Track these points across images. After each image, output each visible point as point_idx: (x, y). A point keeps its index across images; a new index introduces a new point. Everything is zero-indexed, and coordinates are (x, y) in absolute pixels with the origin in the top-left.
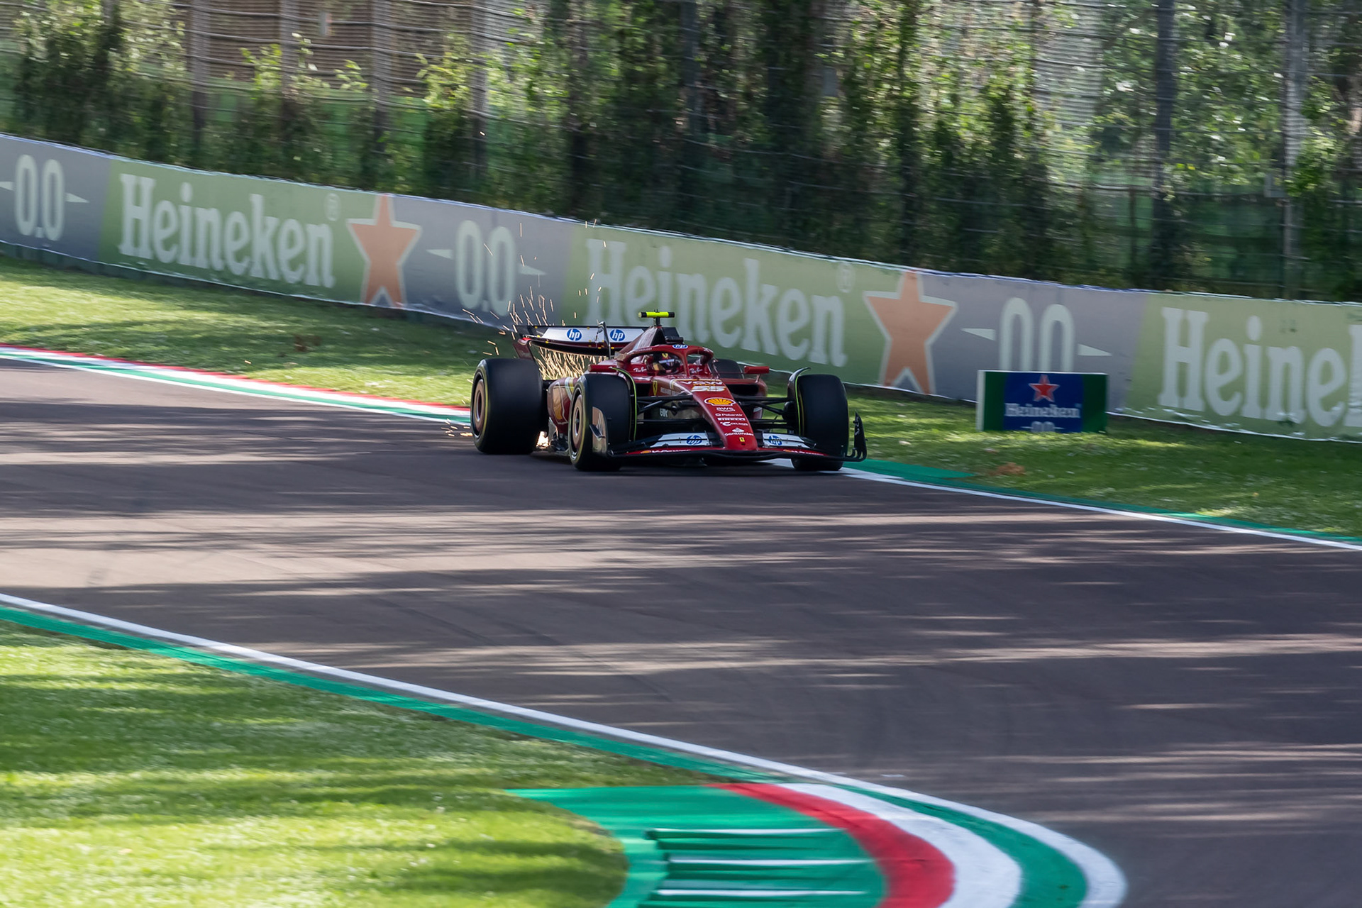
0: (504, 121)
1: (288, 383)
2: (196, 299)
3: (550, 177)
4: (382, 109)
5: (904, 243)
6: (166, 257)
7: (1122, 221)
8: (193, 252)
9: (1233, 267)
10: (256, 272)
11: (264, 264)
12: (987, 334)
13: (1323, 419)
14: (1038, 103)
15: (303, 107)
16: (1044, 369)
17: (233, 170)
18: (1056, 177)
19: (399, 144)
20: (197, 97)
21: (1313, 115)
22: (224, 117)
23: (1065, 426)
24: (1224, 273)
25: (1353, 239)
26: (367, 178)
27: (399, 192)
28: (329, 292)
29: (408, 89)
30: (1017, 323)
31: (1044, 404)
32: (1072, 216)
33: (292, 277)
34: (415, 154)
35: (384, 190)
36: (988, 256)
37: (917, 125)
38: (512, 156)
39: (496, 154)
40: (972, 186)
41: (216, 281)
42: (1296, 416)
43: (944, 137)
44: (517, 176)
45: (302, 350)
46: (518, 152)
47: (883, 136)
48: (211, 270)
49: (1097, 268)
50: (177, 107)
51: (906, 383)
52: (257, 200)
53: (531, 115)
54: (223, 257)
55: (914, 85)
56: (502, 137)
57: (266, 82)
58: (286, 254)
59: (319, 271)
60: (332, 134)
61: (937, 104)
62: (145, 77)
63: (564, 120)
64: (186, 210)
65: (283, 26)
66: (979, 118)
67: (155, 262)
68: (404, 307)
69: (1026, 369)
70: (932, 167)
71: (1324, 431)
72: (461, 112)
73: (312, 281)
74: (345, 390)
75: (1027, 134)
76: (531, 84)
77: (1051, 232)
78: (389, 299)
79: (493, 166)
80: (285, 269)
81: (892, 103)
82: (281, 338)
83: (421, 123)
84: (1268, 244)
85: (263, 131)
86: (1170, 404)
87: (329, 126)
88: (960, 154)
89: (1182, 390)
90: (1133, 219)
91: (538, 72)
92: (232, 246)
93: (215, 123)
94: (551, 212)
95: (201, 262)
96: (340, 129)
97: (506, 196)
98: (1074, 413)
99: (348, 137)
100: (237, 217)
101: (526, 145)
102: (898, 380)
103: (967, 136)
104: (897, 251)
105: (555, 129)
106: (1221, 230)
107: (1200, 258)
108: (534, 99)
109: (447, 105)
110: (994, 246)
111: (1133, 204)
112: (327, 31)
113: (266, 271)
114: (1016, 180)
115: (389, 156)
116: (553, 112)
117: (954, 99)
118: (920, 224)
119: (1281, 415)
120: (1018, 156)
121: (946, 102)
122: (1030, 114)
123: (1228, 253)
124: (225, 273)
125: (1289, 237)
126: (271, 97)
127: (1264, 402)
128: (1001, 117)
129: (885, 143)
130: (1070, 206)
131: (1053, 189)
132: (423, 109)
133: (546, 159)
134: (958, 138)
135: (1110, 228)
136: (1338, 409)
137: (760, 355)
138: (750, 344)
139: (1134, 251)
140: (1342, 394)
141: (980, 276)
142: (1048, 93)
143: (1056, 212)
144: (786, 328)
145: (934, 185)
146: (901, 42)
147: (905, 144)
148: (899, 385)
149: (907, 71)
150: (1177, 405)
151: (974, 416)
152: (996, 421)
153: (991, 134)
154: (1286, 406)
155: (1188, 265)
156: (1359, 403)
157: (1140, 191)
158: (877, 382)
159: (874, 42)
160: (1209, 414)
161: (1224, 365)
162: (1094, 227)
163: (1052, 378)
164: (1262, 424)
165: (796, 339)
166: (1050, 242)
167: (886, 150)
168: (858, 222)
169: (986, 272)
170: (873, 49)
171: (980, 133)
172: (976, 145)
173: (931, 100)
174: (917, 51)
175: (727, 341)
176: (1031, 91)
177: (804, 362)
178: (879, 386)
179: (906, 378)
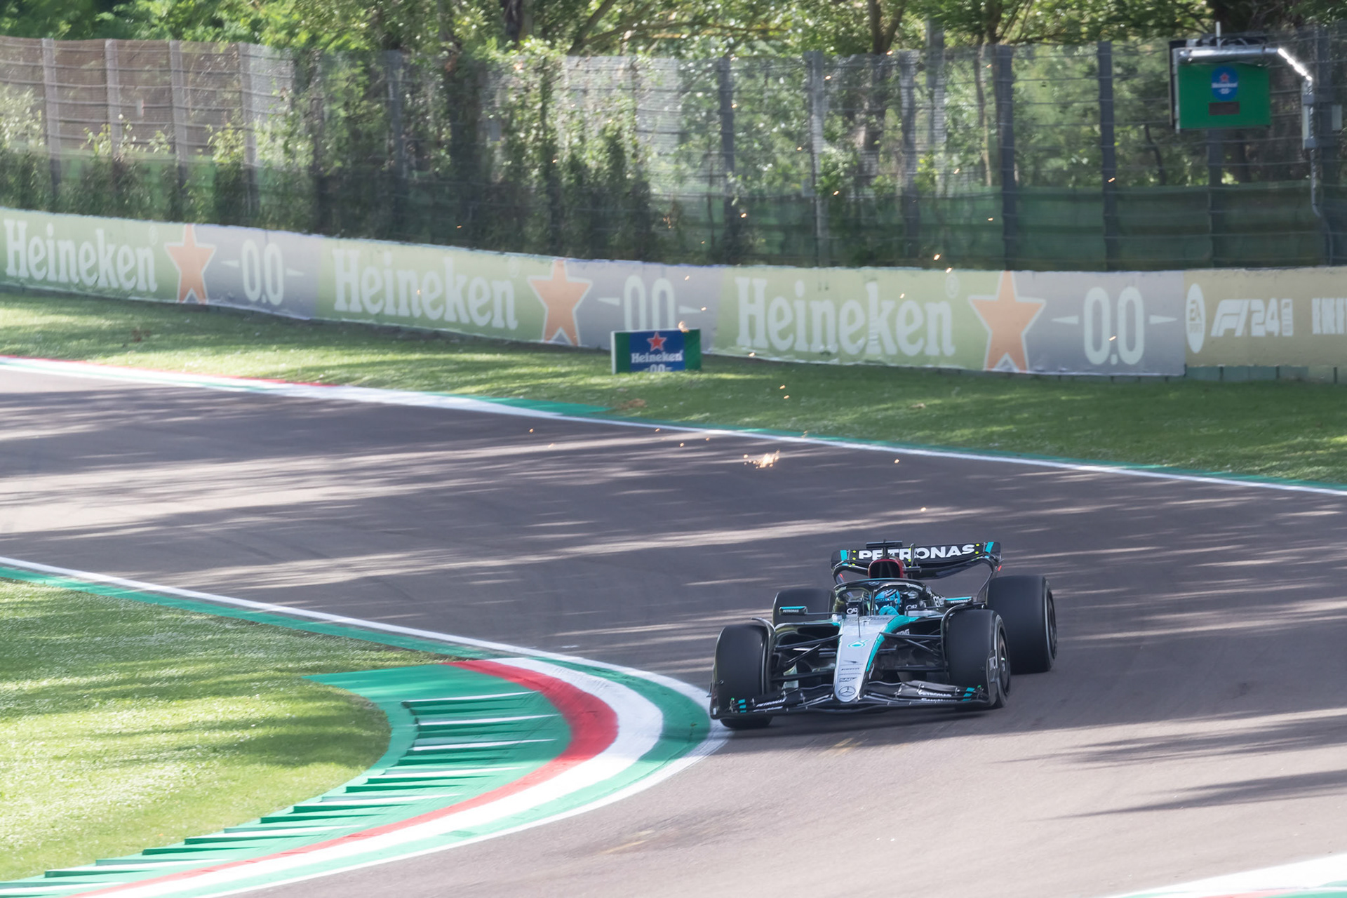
0: (269, 169)
1: (130, 366)
2: (62, 306)
3: (302, 205)
4: (183, 165)
5: (552, 241)
6: (39, 276)
7: (703, 218)
8: (57, 271)
9: (783, 246)
10: (102, 283)
11: (107, 277)
12: (615, 301)
13: (851, 349)
14: (641, 139)
15: (129, 166)
16: (656, 327)
17: (82, 212)
18: (655, 190)
19: (196, 189)
20: (53, 162)
21: (831, 138)
22: (73, 174)
23: (674, 366)
24: (777, 251)
25: (863, 223)
26: (176, 214)
27: (199, 222)
28: (155, 295)
29: (200, 150)
30: (635, 294)
31: (657, 352)
32: (668, 216)
33: (128, 286)
34: (210, 195)
35: (188, 222)
36: (612, 247)
37: (556, 158)
38: (277, 194)
39: (265, 192)
40: (597, 199)
41: (74, 290)
42: (832, 348)
43: (576, 166)
44: (280, 206)
45: (139, 340)
46: (280, 190)
47: (535, 167)
48: (70, 284)
49: (688, 252)
50: (40, 171)
51: (560, 338)
52: (100, 233)
53: (288, 164)
54: (78, 273)
55: (553, 130)
56: (269, 180)
57: (103, 149)
58: (123, 270)
59: (147, 281)
60: (149, 184)
61: (570, 143)
62: (16, 151)
63: (313, 168)
64: (50, 243)
65: (111, 111)
66: (600, 151)
67: (31, 279)
68: (207, 302)
69: (643, 328)
70: (570, 186)
71: (852, 358)
72: (239, 165)
73: (142, 287)
74: (170, 369)
75: (634, 161)
76: (286, 144)
77: (654, 228)
78: (195, 296)
79: (263, 200)
80: (122, 280)
81: (539, 144)
82: (122, 332)
83: (212, 173)
84: (806, 227)
85: (101, 184)
86: (745, 347)
87: (146, 179)
88: (588, 177)
89: (752, 335)
90: (711, 216)
91: (291, 134)
92: (84, 267)
93: (67, 180)
94: (305, 232)
95: (63, 278)
96: (155, 180)
97: (273, 221)
99: (160, 185)
100: (86, 246)
101: (285, 185)
102: (555, 337)
103: (592, 164)
104: (548, 247)
105: (304, 173)
106: (772, 221)
107: (759, 241)
108: (287, 150)
109: (227, 161)
110: (616, 239)
111: (710, 205)
112: (141, 112)
113: (109, 283)
114: (627, 194)
115: (191, 197)
116: (303, 161)
117: (582, 139)
118: (563, 226)
119: (821, 348)
120: (629, 176)
121: (576, 141)
122: (635, 146)
123: (778, 237)
124: (81, 285)
125: (819, 223)
126: (104, 161)
127: (809, 340)
128: (615, 149)
129: (535, 172)
130: (667, 210)
131: (654, 198)
132: (213, 164)
133: (300, 194)
134: (586, 166)
135: (695, 223)
136: (861, 342)
137: (457, 324)
138: (450, 317)
139: (713, 239)
140: (863, 332)
141: (606, 263)
142: (646, 131)
143: (657, 214)
144: (475, 304)
145: (571, 200)
146: (542, 100)
147: (549, 172)
148: (557, 340)
149: (548, 121)
150: (749, 344)
151: (609, 362)
152: (625, 366)
153: (609, 162)
154: (825, 342)
155: (751, 246)
156: (876, 337)
157: (714, 197)
158: (540, 338)
159: (524, 102)
160: (772, 350)
161: (780, 315)
162: (684, 224)
163: (662, 334)
164: (809, 355)
165: (482, 311)
166: (654, 235)
167: (536, 177)
168: (520, 228)
169: (611, 257)
170: (523, 107)
171: (601, 162)
172: (598, 170)
173: (566, 140)
174: (553, 107)
175: (434, 315)
176: (636, 130)
177: (489, 327)
178: (542, 341)
179: (560, 335)
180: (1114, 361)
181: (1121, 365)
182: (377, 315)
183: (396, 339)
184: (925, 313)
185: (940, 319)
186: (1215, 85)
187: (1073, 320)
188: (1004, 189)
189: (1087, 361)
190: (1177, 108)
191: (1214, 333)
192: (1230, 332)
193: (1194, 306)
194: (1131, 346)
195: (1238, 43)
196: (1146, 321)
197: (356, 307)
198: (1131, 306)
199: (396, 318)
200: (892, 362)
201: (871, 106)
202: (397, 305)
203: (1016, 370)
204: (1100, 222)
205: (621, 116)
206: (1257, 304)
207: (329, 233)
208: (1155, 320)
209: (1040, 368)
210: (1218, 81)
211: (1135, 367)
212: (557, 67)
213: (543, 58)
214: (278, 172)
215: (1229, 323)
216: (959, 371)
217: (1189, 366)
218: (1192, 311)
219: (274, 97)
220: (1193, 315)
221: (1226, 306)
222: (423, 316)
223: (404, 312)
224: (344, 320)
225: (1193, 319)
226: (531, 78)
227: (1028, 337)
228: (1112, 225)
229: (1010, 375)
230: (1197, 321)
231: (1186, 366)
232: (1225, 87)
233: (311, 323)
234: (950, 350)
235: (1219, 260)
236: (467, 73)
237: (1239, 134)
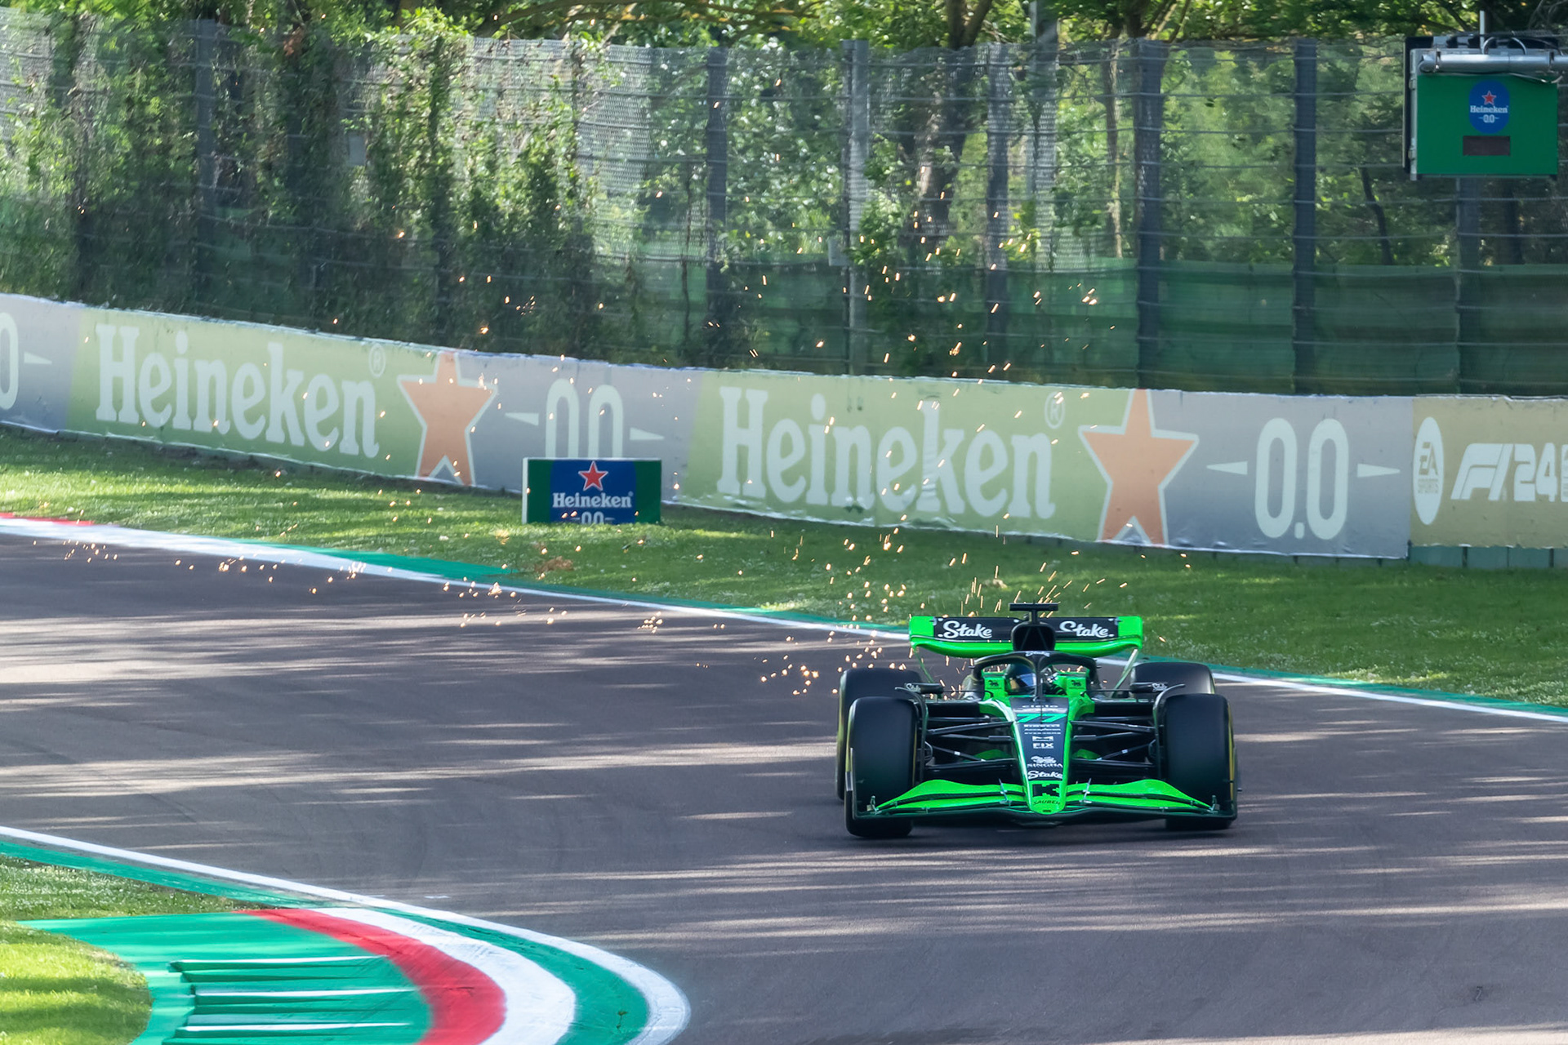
3: (57, 259)
5: (440, 322)
7: (674, 294)
9: (794, 341)
12: (532, 419)
13: (894, 503)
14: (581, 168)
16: (593, 456)
18: (602, 248)
21: (876, 176)
23: (617, 516)
24: (784, 347)
25: (923, 309)
30: (563, 408)
31: (593, 493)
32: (621, 289)
36: (530, 335)
37: (452, 194)
40: (511, 261)
42: (864, 501)
43: (481, 207)
44: (20, 257)
46: (20, 231)
47: (415, 208)
49: (648, 346)
51: (445, 473)
53: (32, 193)
55: (447, 151)
61: (472, 172)
66: (518, 186)
69: (573, 455)
70: (469, 239)
71: (895, 516)
75: (570, 203)
76: (33, 159)
81: (425, 172)
84: (831, 316)
86: (728, 493)
88: (498, 225)
89: (742, 475)
90: (685, 292)
91: (40, 145)
94: (56, 297)
97: (6, 279)
98: (626, 502)
101: (29, 224)
102: (436, 471)
103: (504, 205)
104: (431, 332)
105: (59, 206)
106: (781, 302)
107: (759, 332)
108: (35, 172)
111: (685, 275)
114: (558, 252)
116: (58, 188)
117: (491, 166)
119: (849, 500)
120: (561, 226)
121: (481, 170)
122: (574, 181)
123: (789, 327)
125: (854, 309)
127: (830, 487)
128: (541, 183)
129: (417, 215)
130: (619, 279)
131: (599, 261)
133: (51, 238)
134: (497, 207)
135: (662, 303)
136: (910, 493)
137: (286, 447)
138: (275, 435)
139: (688, 326)
140: (912, 478)
141: (522, 356)
142: (591, 157)
143: (603, 285)
144: (313, 417)
145: (470, 259)
146: (433, 105)
147: (439, 213)
148: (437, 477)
149: (440, 137)
150: (737, 492)
151: (518, 508)
152: (542, 513)
153: (532, 203)
154: (853, 491)
155: (746, 341)
156: (933, 486)
157: (693, 262)
158: (413, 474)
159: (403, 106)
160: (772, 500)
161: (786, 448)
162: (644, 302)
163: (601, 465)
164: (829, 511)
165: (324, 428)
166: (597, 318)
167: (418, 222)
168: (389, 301)
169: (529, 352)
170: (402, 113)
171: (519, 202)
172: (513, 215)
173: (466, 167)
174: (449, 114)
175: (250, 432)
176: (574, 156)
177: (334, 454)
178: (416, 477)
179: (445, 469)
180: (1300, 532)
181: (1311, 539)
182: (162, 428)
183: (190, 466)
184: (1010, 451)
185: (1033, 459)
186: (1474, 109)
187: (1240, 468)
188: (1141, 263)
189: (1258, 532)
190: (1414, 141)
191: (1455, 495)
192: (1481, 494)
193: (1427, 452)
194: (1327, 511)
195: (1513, 45)
196: (1353, 471)
197: (128, 416)
198: (1329, 448)
199: (191, 434)
200: (956, 525)
201: (942, 128)
202: (192, 415)
203: (1147, 543)
204: (1288, 319)
205: (553, 132)
206: (1525, 452)
207: (93, 302)
208: (1366, 471)
209: (1185, 541)
210: (1480, 103)
211: (1331, 544)
212: (459, 53)
213: (435, 38)
214: (17, 203)
215: (1480, 479)
216: (1060, 541)
217: (1415, 544)
218: (1423, 459)
219: (17, 86)
220: (1425, 465)
221: (1477, 452)
222: (233, 436)
223: (203, 425)
224: (110, 435)
225: (1424, 472)
226: (416, 71)
227: (1167, 492)
228: (1306, 324)
229: (1139, 549)
230: (1432, 474)
231: (1410, 544)
232: (1489, 113)
233: (58, 438)
234: (1046, 510)
235: (1467, 384)
236: (318, 58)
237: (1509, 187)
